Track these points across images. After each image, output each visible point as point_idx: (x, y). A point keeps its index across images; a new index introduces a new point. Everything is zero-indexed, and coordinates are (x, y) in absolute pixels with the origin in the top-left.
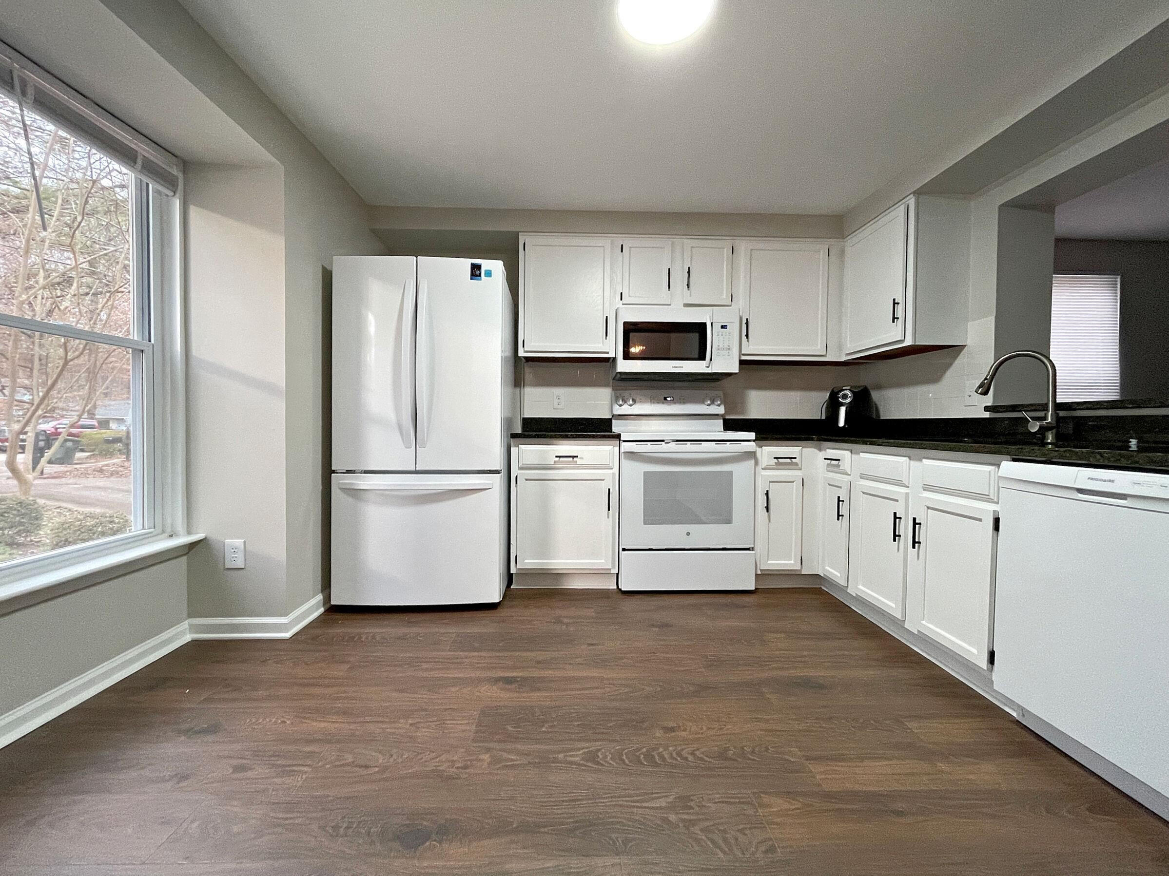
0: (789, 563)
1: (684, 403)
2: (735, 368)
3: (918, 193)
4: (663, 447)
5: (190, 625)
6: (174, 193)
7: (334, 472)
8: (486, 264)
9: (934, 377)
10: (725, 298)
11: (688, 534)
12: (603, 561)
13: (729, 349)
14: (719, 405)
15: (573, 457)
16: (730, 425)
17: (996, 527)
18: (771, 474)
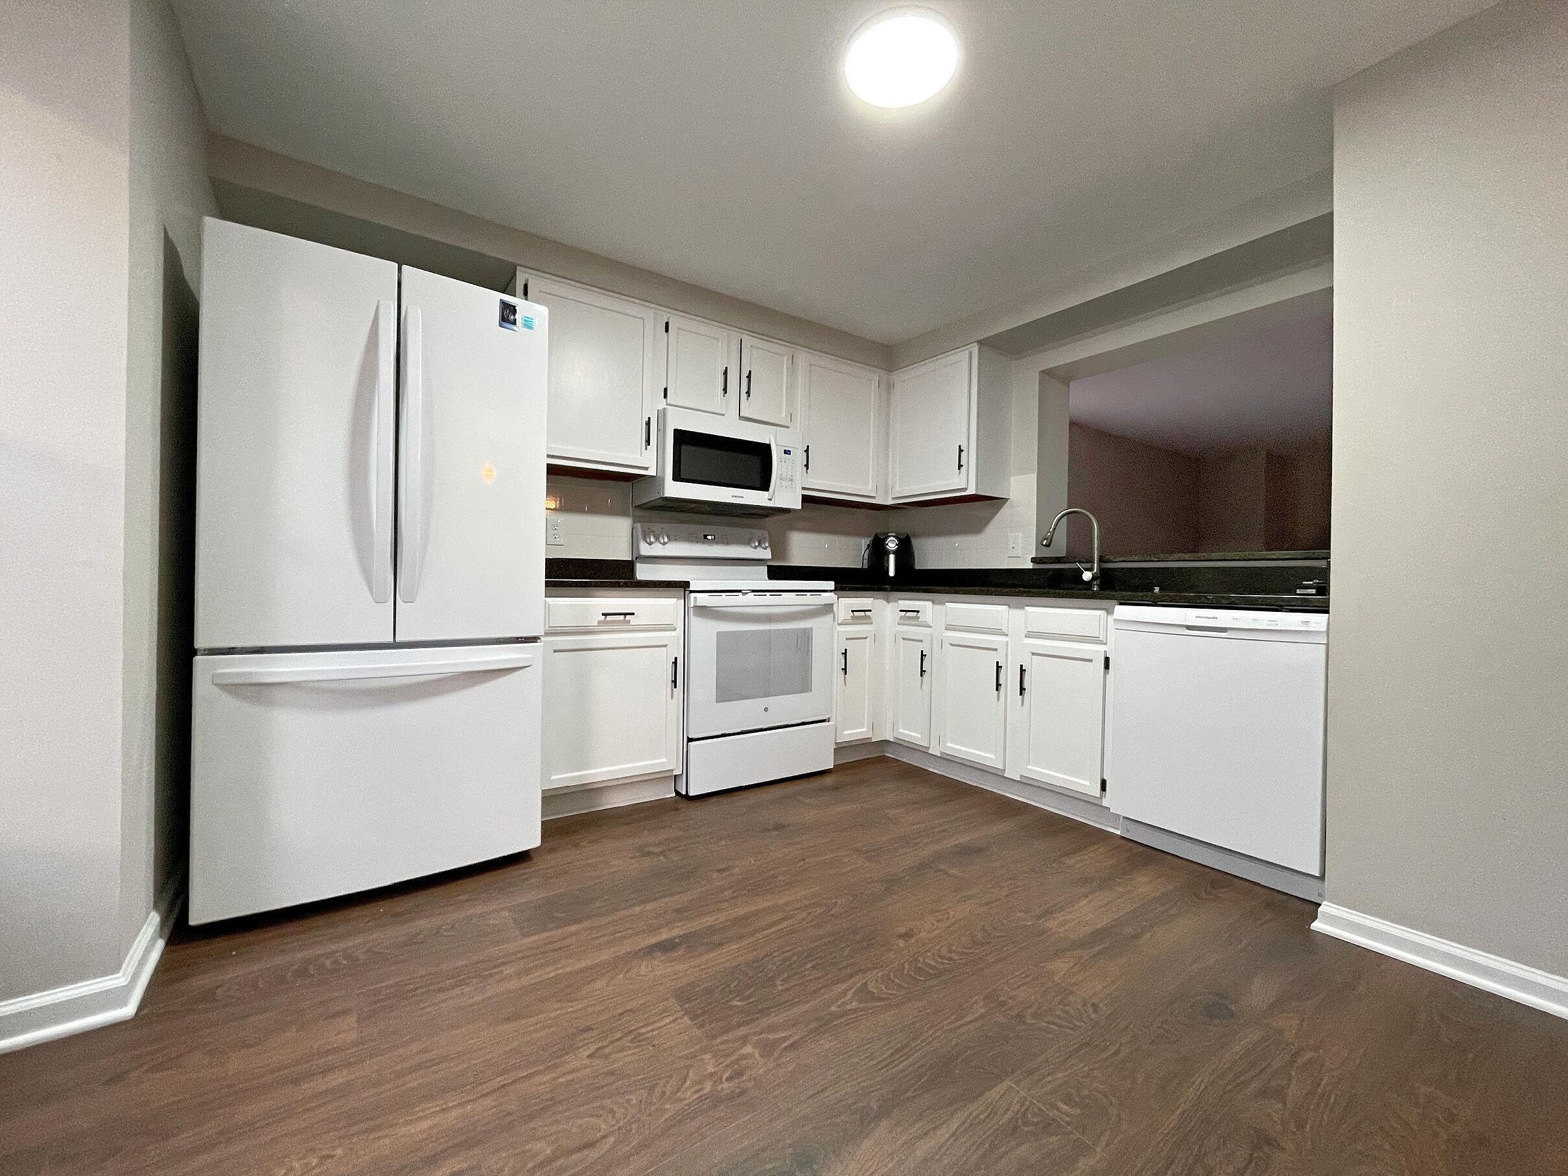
0: (864, 730)
1: (728, 544)
2: (797, 504)
3: (981, 343)
4: (739, 599)
7: (197, 651)
8: (522, 307)
9: (977, 527)
10: (785, 417)
11: (766, 709)
12: (664, 760)
13: (793, 480)
14: (765, 548)
15: (625, 614)
16: (776, 573)
17: (1107, 666)
18: (847, 629)
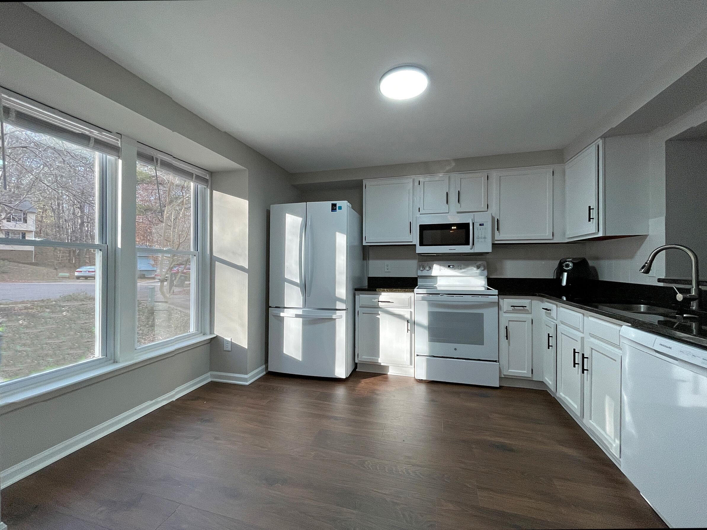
0: (524, 372)
2: (489, 250)
3: (604, 137)
4: (439, 297)
5: (211, 374)
6: (207, 186)
7: (270, 307)
8: (339, 203)
10: (483, 207)
11: (455, 349)
13: (485, 238)
14: (483, 270)
18: (509, 315)
